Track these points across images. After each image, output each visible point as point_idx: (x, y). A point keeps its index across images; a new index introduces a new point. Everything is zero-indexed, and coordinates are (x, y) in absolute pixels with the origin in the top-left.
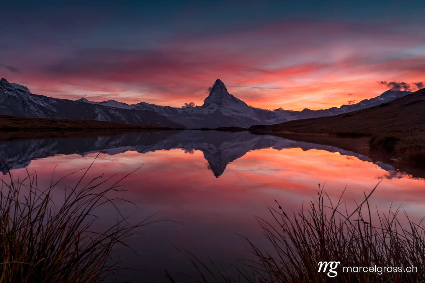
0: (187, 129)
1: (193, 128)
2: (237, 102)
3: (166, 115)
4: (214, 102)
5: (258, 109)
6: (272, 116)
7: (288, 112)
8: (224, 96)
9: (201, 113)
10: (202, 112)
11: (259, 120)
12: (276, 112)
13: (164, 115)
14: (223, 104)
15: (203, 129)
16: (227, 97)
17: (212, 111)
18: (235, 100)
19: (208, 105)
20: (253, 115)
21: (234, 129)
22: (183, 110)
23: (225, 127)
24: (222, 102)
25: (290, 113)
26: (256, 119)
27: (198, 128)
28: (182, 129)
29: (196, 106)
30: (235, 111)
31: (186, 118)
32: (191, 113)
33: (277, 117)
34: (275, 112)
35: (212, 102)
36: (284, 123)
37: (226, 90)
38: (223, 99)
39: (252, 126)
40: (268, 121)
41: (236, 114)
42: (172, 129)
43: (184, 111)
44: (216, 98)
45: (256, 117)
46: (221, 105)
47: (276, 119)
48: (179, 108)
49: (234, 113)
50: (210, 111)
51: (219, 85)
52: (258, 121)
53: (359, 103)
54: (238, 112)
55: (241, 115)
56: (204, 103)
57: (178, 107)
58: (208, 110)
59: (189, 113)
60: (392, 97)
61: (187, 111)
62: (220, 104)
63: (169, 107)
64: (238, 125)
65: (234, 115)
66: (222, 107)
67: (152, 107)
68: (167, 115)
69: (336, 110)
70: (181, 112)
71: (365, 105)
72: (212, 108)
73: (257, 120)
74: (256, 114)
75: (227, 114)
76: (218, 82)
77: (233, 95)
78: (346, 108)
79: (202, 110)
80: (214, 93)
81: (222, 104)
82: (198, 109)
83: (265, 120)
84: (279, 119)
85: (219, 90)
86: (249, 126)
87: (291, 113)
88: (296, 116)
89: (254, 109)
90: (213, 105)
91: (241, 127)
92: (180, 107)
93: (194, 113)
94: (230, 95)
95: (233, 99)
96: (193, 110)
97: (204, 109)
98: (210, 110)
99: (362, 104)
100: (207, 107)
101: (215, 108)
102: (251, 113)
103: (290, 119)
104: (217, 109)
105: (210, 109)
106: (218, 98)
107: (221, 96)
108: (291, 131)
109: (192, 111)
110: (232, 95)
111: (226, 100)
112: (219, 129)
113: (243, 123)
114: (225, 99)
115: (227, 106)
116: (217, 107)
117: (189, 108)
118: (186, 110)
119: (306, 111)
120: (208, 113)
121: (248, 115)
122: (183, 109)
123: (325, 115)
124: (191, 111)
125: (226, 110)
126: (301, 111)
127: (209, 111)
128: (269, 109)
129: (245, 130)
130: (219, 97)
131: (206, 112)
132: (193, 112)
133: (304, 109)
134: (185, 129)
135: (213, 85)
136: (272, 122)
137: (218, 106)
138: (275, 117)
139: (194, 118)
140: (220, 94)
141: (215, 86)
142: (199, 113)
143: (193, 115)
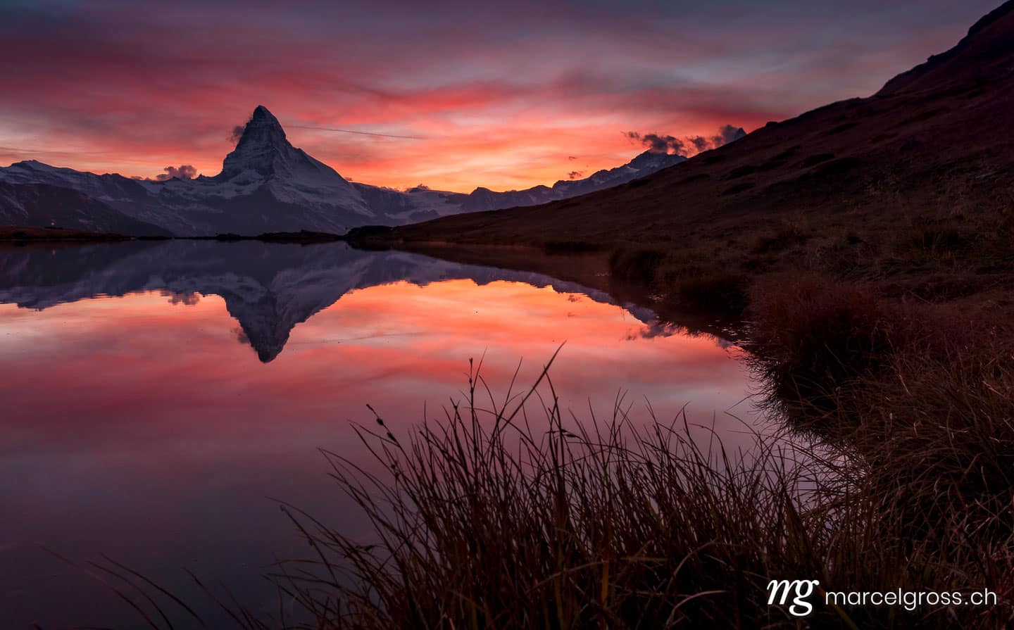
0: (176, 238)
1: (194, 236)
2: (316, 167)
3: (106, 198)
4: (250, 168)
5: (368, 188)
6: (403, 204)
7: (441, 195)
8: (278, 152)
9: (215, 194)
10: (219, 192)
11: (372, 215)
12: (411, 194)
13: (103, 197)
14: (276, 171)
15: (222, 238)
16: (286, 154)
17: (247, 190)
18: (309, 163)
19: (237, 173)
20: (357, 201)
21: (307, 238)
22: (161, 186)
23: (283, 233)
24: (274, 167)
25: (444, 197)
26: (363, 211)
27: (208, 235)
28: (158, 237)
29: (201, 175)
30: (308, 191)
31: (170, 207)
32: (185, 194)
33: (413, 208)
34: (408, 194)
35: (245, 167)
36: (431, 222)
37: (284, 135)
38: (276, 158)
39: (354, 230)
40: (392, 216)
41: (312, 198)
42: (127, 238)
43: (164, 190)
44: (258, 156)
45: (364, 205)
46: (272, 175)
47: (413, 211)
48: (148, 181)
49: (305, 196)
50: (240, 191)
51: (263, 122)
52: (368, 216)
53: (591, 177)
54: (318, 193)
55: (325, 201)
56: (222, 168)
57: (144, 178)
58: (236, 186)
59: (181, 194)
60: (652, 166)
62: (267, 172)
63: (116, 177)
64: (316, 226)
65: (307, 202)
66: (273, 181)
67: (61, 176)
68: (110, 199)
69: (544, 193)
70: (155, 190)
71: (601, 182)
72: (246, 183)
73: (366, 213)
74: (363, 200)
75: (287, 199)
76: (260, 112)
77: (302, 149)
78: (564, 188)
79: (217, 187)
80: (251, 144)
81: (274, 173)
82: (205, 185)
83: (386, 214)
84: (420, 211)
85: (265, 137)
86: (346, 228)
87: (446, 197)
88: (459, 205)
89: (357, 186)
90: (246, 173)
91: (327, 232)
92: (153, 178)
93: (195, 196)
94: (295, 149)
95: (302, 159)
96: (190, 186)
97: (225, 185)
98: (242, 187)
99: (597, 180)
100: (234, 178)
101: (253, 182)
102: (351, 198)
103: (444, 211)
104: (261, 184)
105: (239, 184)
106: (262, 155)
107: (269, 150)
108: (448, 241)
109: (191, 189)
110: (299, 149)
111: (284, 163)
112: (267, 238)
113: (330, 221)
114: (281, 159)
115: (287, 177)
116: (262, 180)
117: (178, 179)
118: (171, 187)
119: (481, 192)
120: (234, 194)
121: (345, 202)
122: (161, 182)
123: (523, 203)
124: (185, 190)
125: (286, 188)
126: (469, 192)
127: (236, 191)
128: (393, 188)
129: (337, 238)
130: (264, 152)
131: (229, 192)
133: (476, 188)
134: (170, 238)
135: (248, 121)
136: (404, 219)
137: (262, 177)
138: (409, 207)
139: (195, 207)
140: (267, 147)
141: (253, 126)
142: (209, 194)
143: (194, 199)
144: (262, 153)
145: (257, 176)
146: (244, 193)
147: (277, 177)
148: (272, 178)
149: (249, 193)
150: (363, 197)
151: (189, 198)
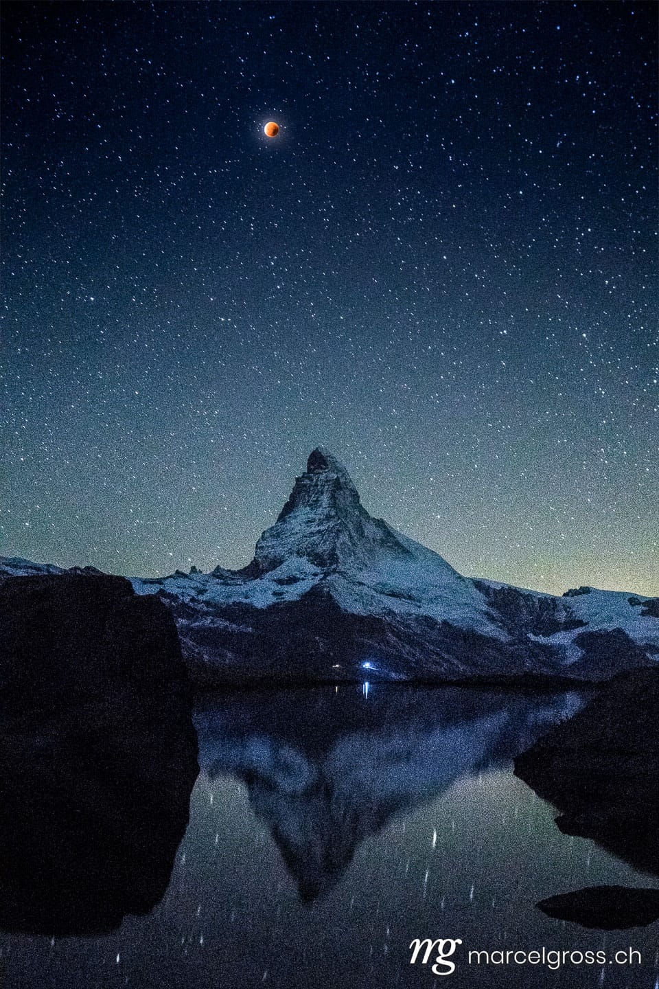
2: (406, 551)
4: (300, 554)
6: (561, 617)
8: (346, 526)
9: (241, 599)
10: (247, 597)
11: (504, 636)
14: (341, 559)
16: (360, 529)
17: (293, 593)
18: (397, 544)
19: (276, 563)
20: (478, 611)
22: (157, 588)
24: (338, 552)
25: (638, 603)
26: (489, 629)
29: (218, 568)
30: (394, 594)
32: (193, 600)
33: (580, 623)
34: (569, 598)
35: (291, 553)
37: (357, 497)
38: (344, 538)
40: (542, 640)
41: (398, 607)
43: (161, 592)
44: (313, 534)
45: (492, 619)
46: (335, 566)
47: (580, 631)
49: (389, 602)
50: (281, 594)
51: (322, 477)
54: (410, 598)
55: (424, 611)
56: (254, 553)
58: (275, 587)
59: (187, 600)
61: (175, 591)
62: (327, 562)
63: (90, 572)
65: (391, 613)
66: (336, 577)
70: (148, 594)
72: (292, 580)
73: (493, 634)
74: (489, 610)
75: (357, 609)
76: (317, 460)
77: (385, 519)
79: (244, 589)
80: (303, 512)
81: (337, 562)
82: (224, 584)
83: (532, 637)
84: (593, 630)
85: (325, 499)
87: (643, 604)
89: (480, 584)
90: (293, 564)
93: (207, 603)
94: (374, 519)
95: (385, 536)
96: (202, 587)
97: (256, 583)
98: (286, 588)
100: (272, 573)
101: (303, 579)
102: (469, 605)
104: (316, 582)
105: (280, 582)
106: (319, 532)
107: (331, 524)
109: (201, 592)
110: (381, 521)
111: (356, 544)
113: (431, 647)
114: (351, 538)
115: (360, 569)
116: (315, 575)
117: (185, 576)
118: (172, 588)
120: (272, 600)
121: (457, 614)
122: (158, 581)
124: (193, 593)
125: (357, 589)
127: (275, 594)
130: (322, 528)
131: (262, 596)
132: (201, 598)
137: (318, 570)
138: (573, 623)
139: (208, 621)
140: (328, 517)
141: (307, 482)
142: (231, 601)
143: (205, 609)
144: (318, 529)
145: (310, 568)
146: (288, 598)
147: (341, 568)
148: (335, 571)
149: (296, 598)
150: (490, 604)
151: (199, 607)
